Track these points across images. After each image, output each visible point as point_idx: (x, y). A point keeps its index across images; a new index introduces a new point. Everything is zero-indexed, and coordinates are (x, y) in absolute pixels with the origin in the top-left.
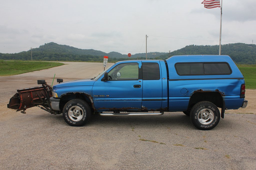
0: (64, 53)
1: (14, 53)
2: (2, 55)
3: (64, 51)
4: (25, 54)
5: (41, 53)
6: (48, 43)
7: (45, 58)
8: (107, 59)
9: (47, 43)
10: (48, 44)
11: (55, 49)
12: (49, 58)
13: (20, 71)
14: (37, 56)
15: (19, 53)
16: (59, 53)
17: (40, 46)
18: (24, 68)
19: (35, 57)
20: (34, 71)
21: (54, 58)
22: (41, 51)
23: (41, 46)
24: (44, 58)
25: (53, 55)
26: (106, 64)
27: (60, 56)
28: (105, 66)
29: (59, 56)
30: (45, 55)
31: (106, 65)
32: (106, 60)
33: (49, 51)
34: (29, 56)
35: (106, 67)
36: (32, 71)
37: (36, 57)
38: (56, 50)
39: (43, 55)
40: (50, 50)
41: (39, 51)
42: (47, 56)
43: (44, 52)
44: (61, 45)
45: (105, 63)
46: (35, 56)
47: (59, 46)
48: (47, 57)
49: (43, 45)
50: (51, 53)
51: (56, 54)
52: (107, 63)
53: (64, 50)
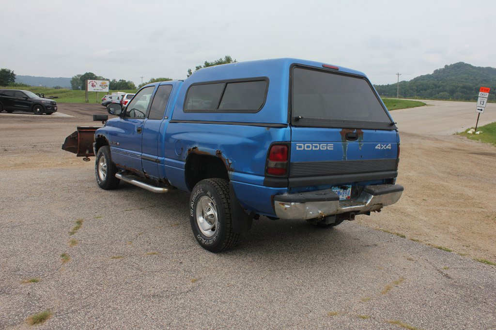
0: (483, 85)
1: (385, 84)
3: (485, 80)
4: (405, 85)
5: (434, 84)
6: (453, 64)
7: (441, 95)
8: (487, 95)
9: (449, 65)
10: (451, 65)
11: (466, 75)
12: (448, 94)
14: (426, 90)
16: (471, 85)
17: (435, 71)
19: (421, 92)
21: (461, 94)
22: (436, 79)
23: (437, 70)
24: (439, 94)
25: (458, 89)
26: (484, 106)
27: (474, 91)
28: (481, 110)
29: (472, 90)
30: (441, 87)
31: (483, 109)
32: (483, 96)
33: (451, 80)
34: (411, 91)
35: (482, 112)
37: (424, 91)
38: (466, 79)
39: (437, 89)
40: (453, 78)
41: (432, 80)
42: (445, 91)
43: (440, 82)
44: (479, 68)
45: (482, 103)
46: (422, 90)
47: (475, 70)
48: (446, 93)
49: (440, 69)
50: (454, 84)
51: (464, 87)
52: (485, 103)
53: (486, 78)
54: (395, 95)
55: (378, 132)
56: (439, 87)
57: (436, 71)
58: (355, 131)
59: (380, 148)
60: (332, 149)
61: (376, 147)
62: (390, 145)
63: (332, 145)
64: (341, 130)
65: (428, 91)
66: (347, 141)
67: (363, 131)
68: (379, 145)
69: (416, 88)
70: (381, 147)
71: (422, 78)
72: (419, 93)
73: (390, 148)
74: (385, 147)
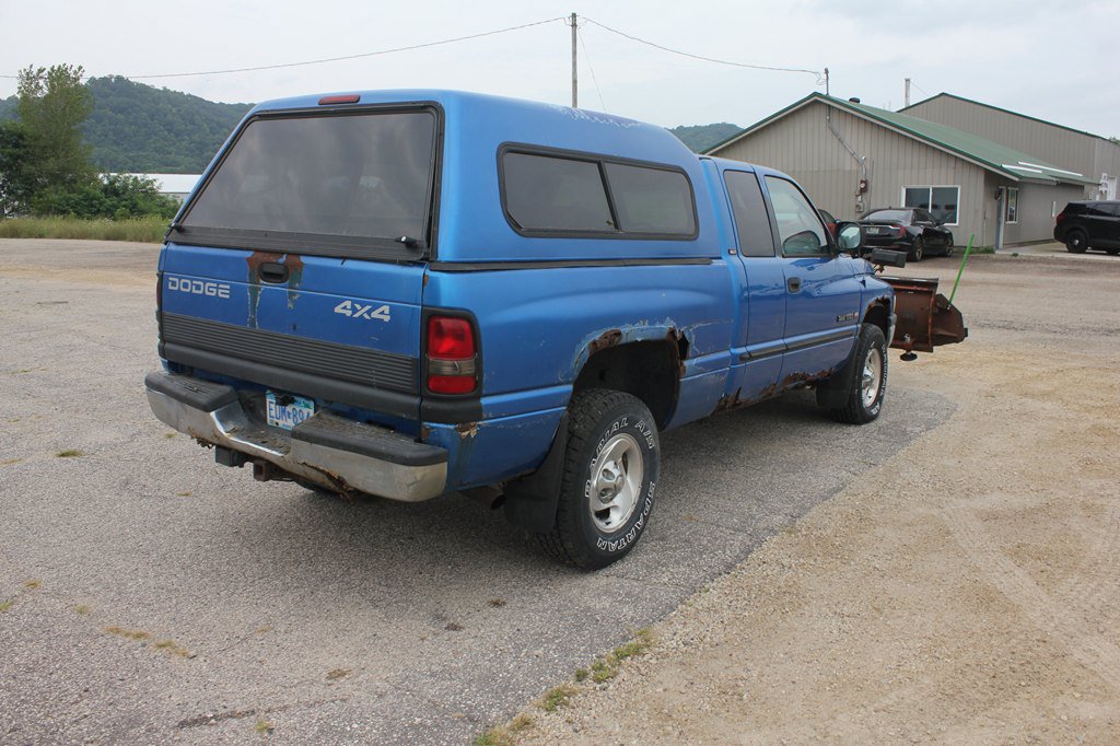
55: (350, 264)
58: (283, 259)
59: (349, 313)
60: (228, 296)
61: (338, 310)
62: (386, 309)
63: (228, 287)
64: (249, 254)
66: (262, 282)
67: (304, 260)
68: (348, 304)
70: (355, 310)
73: (387, 319)
74: (369, 312)
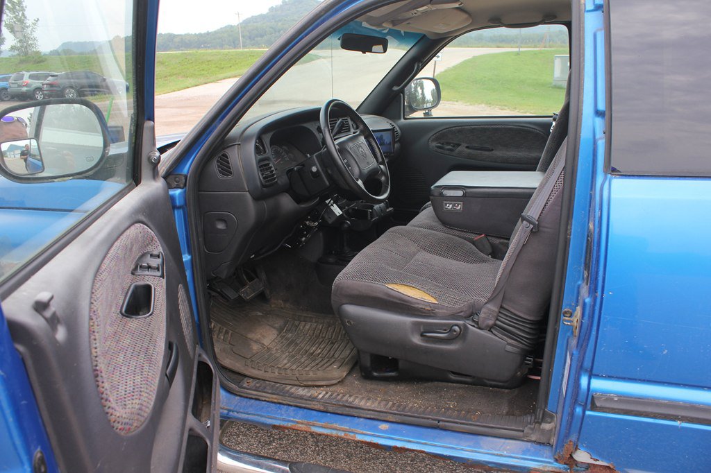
2: (176, 40)
4: (232, 31)
5: (271, 28)
13: (191, 81)
14: (262, 36)
15: (215, 32)
17: (270, 9)
18: (203, 72)
19: (256, 39)
20: (224, 79)
22: (274, 21)
36: (217, 81)
37: (259, 38)
41: (268, 21)
43: (280, 24)
46: (257, 37)
49: (276, 6)
54: (222, 46)
56: (279, 31)
57: (272, 9)
65: (265, 37)
69: (248, 34)
71: (254, 19)
72: (253, 42)
